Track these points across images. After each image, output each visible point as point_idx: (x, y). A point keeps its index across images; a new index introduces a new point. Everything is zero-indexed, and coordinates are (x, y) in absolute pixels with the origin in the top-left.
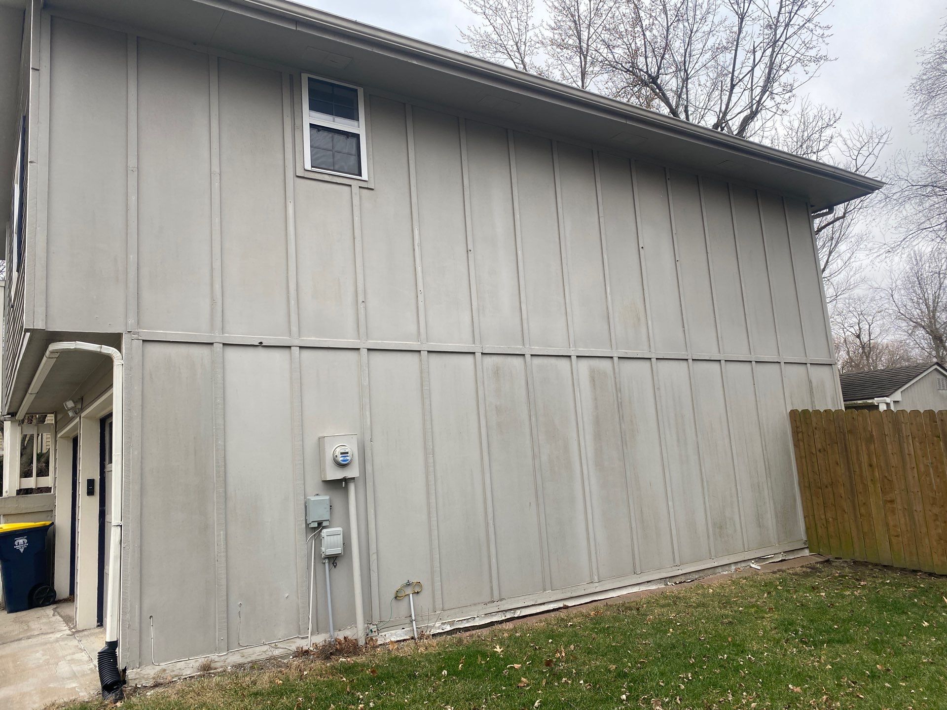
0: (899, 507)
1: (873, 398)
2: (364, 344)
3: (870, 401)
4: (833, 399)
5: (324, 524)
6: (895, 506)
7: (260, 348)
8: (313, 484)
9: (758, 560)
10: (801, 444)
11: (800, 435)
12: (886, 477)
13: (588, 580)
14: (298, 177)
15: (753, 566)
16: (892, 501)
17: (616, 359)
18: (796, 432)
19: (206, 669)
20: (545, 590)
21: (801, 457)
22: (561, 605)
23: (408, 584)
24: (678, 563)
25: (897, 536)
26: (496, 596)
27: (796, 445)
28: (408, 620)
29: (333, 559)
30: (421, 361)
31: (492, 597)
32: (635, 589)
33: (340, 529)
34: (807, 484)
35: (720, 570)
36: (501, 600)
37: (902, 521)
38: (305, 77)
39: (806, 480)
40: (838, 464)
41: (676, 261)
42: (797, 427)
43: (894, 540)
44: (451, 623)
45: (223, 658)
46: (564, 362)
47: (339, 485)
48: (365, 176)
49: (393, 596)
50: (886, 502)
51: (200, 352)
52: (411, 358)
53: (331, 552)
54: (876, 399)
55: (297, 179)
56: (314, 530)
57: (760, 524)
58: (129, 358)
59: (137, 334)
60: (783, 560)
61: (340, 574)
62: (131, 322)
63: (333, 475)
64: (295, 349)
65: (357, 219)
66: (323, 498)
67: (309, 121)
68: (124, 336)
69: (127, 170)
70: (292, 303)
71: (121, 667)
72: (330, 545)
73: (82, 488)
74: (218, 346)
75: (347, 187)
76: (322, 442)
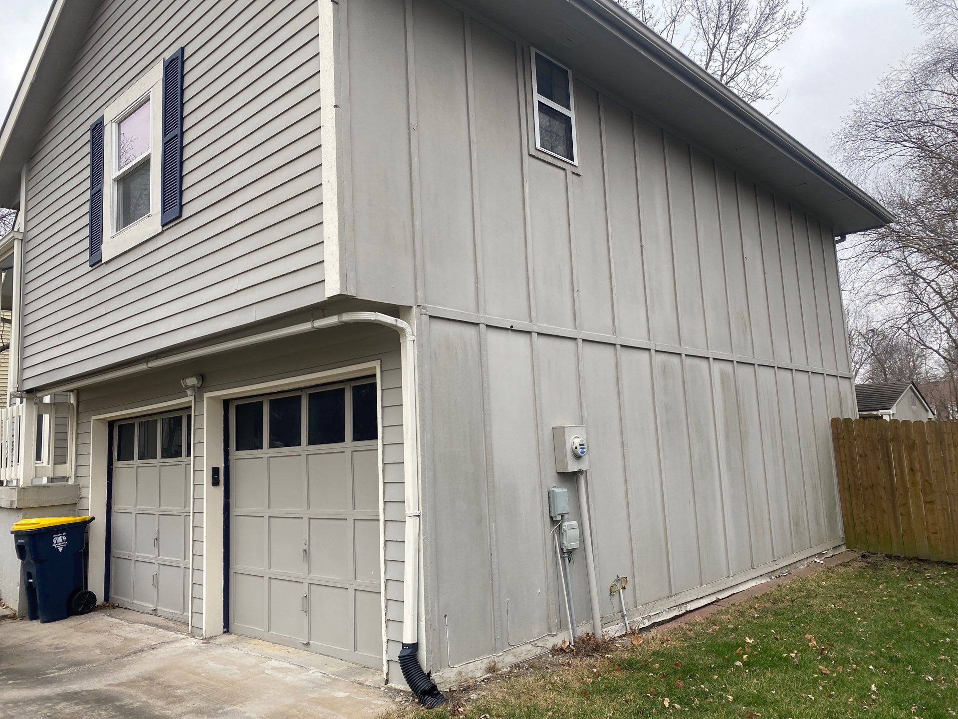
0: (939, 507)
1: (878, 410)
2: (579, 336)
3: (875, 413)
4: (851, 409)
5: (566, 517)
6: (934, 506)
7: (510, 331)
8: (551, 479)
9: (820, 555)
10: (842, 449)
11: (841, 441)
12: (927, 481)
13: (726, 574)
14: (530, 155)
15: (817, 560)
16: (932, 502)
17: (735, 363)
18: (837, 438)
19: (492, 669)
20: (702, 585)
21: (841, 462)
22: (713, 598)
23: (618, 579)
24: (776, 558)
25: (936, 533)
26: (673, 593)
27: (837, 451)
28: (620, 616)
29: (570, 552)
30: (616, 354)
31: (671, 591)
33: (575, 522)
34: (846, 486)
35: (798, 564)
36: (676, 594)
37: (941, 519)
38: (533, 50)
39: (846, 482)
40: (879, 469)
41: (765, 273)
42: (838, 434)
43: (933, 537)
44: (649, 618)
45: (501, 658)
46: (704, 363)
47: (570, 478)
48: (576, 163)
49: (608, 591)
50: (926, 503)
51: (470, 331)
52: (608, 351)
53: (571, 545)
54: (880, 411)
55: (530, 158)
56: (556, 522)
57: (818, 524)
58: (420, 334)
59: (425, 308)
60: (833, 555)
61: (573, 569)
62: (420, 294)
63: (572, 467)
64: (534, 335)
65: (571, 204)
66: (562, 491)
67: (537, 97)
68: (414, 309)
69: (409, 129)
70: (531, 286)
71: (426, 671)
72: (571, 540)
73: (206, 477)
74: (483, 327)
75: (562, 172)
76: (558, 434)
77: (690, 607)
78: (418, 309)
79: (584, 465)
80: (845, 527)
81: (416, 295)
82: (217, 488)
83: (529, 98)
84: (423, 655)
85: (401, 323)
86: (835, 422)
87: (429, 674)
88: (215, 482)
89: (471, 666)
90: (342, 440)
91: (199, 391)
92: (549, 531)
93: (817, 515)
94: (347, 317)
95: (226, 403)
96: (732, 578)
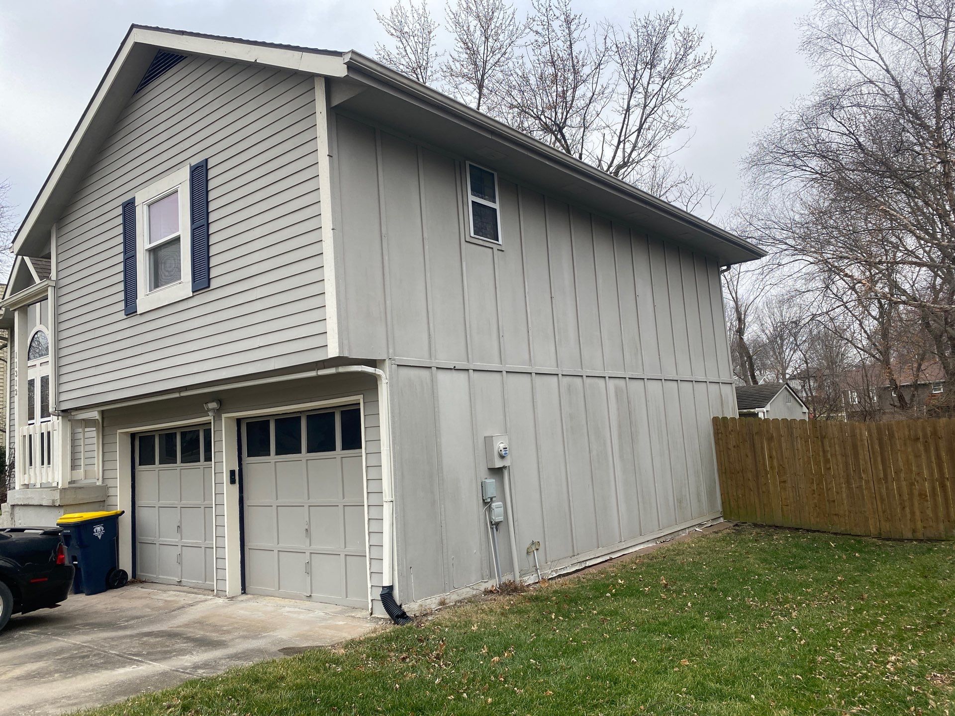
0: (789, 486)
1: (755, 408)
2: (504, 369)
3: (752, 410)
4: (732, 408)
5: (494, 499)
6: (787, 485)
7: (453, 371)
8: (483, 472)
9: (700, 525)
10: (721, 442)
11: (720, 435)
12: (781, 465)
13: (618, 540)
14: (466, 241)
15: (697, 529)
16: (784, 482)
17: (627, 379)
18: (717, 433)
19: (442, 603)
20: (598, 548)
21: (720, 451)
22: (607, 558)
23: (533, 543)
24: (661, 528)
25: (787, 505)
26: (576, 553)
27: (717, 443)
28: (534, 569)
29: (497, 524)
30: (532, 380)
31: (574, 552)
32: (641, 547)
33: (501, 503)
34: (724, 471)
35: (681, 532)
36: (578, 554)
37: (791, 495)
38: (468, 163)
39: (723, 468)
40: (747, 456)
41: (654, 306)
42: (718, 430)
43: (785, 508)
44: (556, 571)
45: (448, 596)
46: (602, 380)
47: (497, 472)
48: (500, 242)
49: (526, 552)
50: (780, 482)
51: (425, 373)
52: (526, 378)
53: (498, 519)
54: (757, 409)
55: (466, 243)
56: (487, 504)
57: (699, 501)
58: (391, 378)
59: (394, 360)
60: (712, 525)
61: (500, 536)
62: (391, 351)
63: (498, 464)
64: (471, 371)
65: (497, 274)
66: (491, 482)
67: (471, 198)
68: (387, 362)
69: (381, 237)
70: (468, 336)
71: (398, 604)
72: (498, 515)
73: (226, 477)
74: (434, 369)
75: (491, 250)
76: (488, 440)
77: (588, 564)
78: (390, 361)
79: (507, 463)
80: (723, 503)
81: (388, 352)
82: (233, 486)
83: (465, 199)
84: (396, 593)
85: (378, 371)
86: (715, 420)
87: (401, 605)
88: (233, 481)
89: (428, 602)
90: (334, 449)
91: (218, 412)
92: (482, 510)
93: (698, 495)
94: (342, 369)
95: (239, 421)
96: (623, 543)
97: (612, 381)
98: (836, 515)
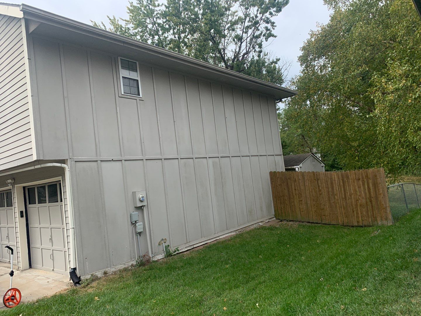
0: (304, 202)
1: (294, 166)
2: (144, 158)
4: (281, 167)
5: (137, 222)
7: (112, 161)
8: (132, 209)
9: (262, 222)
11: (273, 180)
12: (300, 193)
13: (214, 233)
15: (260, 224)
16: (301, 201)
17: (220, 158)
18: (271, 179)
19: (105, 273)
20: (201, 238)
21: (273, 187)
23: (162, 240)
24: (239, 225)
26: (188, 242)
27: (272, 183)
28: (163, 252)
29: (140, 233)
30: (162, 162)
31: (187, 241)
32: (227, 235)
33: (142, 223)
34: (275, 196)
35: (250, 226)
36: (190, 242)
37: (304, 207)
40: (285, 189)
41: (237, 122)
42: (272, 177)
43: (302, 213)
45: (109, 270)
46: (205, 159)
47: (140, 209)
48: (141, 96)
49: (158, 244)
51: (95, 163)
52: (159, 162)
53: (139, 231)
54: (296, 166)
55: (119, 98)
56: (134, 224)
57: (262, 210)
58: (71, 168)
59: (73, 159)
60: (269, 222)
61: (141, 239)
62: (71, 154)
63: (139, 204)
64: (123, 161)
65: (139, 112)
66: (136, 213)
69: (64, 97)
70: (121, 144)
72: (140, 229)
73: (18, 215)
74: (99, 162)
75: (135, 100)
76: (134, 193)
77: (195, 246)
78: (70, 160)
79: (145, 203)
80: (275, 211)
81: (69, 155)
82: (23, 218)
83: (118, 76)
85: (63, 165)
86: (271, 173)
87: (80, 277)
88: (22, 216)
89: (97, 274)
90: (58, 201)
91: (13, 184)
92: (131, 227)
93: (261, 208)
94: (43, 166)
95: (24, 188)
96: (217, 234)
97: (211, 159)
98: (324, 215)
